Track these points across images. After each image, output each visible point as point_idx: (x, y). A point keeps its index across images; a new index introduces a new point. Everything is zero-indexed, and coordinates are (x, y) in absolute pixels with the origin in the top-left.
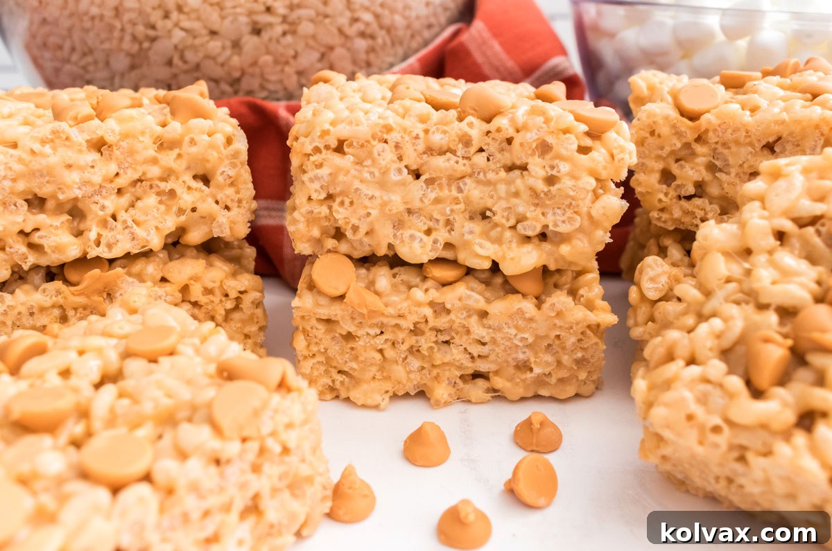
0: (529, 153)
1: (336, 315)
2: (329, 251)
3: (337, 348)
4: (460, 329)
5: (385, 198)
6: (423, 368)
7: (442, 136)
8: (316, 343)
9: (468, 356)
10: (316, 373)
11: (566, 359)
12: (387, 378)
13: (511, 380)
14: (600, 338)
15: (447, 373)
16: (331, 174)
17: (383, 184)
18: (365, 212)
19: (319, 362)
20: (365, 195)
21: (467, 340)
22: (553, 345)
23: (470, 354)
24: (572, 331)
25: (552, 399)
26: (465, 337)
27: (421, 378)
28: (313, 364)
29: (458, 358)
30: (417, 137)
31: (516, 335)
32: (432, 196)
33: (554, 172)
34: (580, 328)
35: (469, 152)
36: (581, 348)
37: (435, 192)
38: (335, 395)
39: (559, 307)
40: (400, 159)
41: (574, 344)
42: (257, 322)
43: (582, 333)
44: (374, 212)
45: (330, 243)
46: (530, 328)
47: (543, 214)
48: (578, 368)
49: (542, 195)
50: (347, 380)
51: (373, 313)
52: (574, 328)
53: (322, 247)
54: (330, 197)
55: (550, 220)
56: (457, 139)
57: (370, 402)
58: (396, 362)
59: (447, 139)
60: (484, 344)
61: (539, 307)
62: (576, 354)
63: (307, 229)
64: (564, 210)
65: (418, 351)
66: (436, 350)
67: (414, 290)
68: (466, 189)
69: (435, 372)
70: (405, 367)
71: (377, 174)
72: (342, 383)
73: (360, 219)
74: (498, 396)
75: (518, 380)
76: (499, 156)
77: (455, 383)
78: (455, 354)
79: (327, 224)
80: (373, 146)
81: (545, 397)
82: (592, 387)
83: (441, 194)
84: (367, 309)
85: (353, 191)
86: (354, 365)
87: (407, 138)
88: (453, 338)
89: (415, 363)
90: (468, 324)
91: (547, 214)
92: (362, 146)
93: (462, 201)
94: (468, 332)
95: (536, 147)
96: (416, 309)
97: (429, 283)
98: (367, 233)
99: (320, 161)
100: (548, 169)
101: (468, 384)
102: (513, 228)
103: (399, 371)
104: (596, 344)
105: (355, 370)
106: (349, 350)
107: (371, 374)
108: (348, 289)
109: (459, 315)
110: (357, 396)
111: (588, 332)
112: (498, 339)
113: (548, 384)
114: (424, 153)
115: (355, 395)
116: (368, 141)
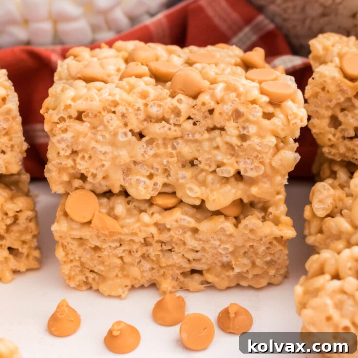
0: (227, 118)
1: (86, 235)
2: (77, 189)
3: (88, 256)
4: (178, 242)
5: (116, 153)
6: (153, 269)
7: (158, 109)
8: (73, 253)
9: (185, 260)
10: (73, 273)
11: (258, 262)
12: (127, 276)
13: (218, 276)
14: (284, 246)
15: (171, 272)
16: (73, 137)
17: (114, 144)
18: (100, 164)
19: (75, 266)
20: (100, 152)
21: (184, 249)
22: (249, 252)
23: (187, 258)
24: (262, 242)
25: (250, 287)
26: (182, 248)
27: (152, 276)
28: (71, 267)
29: (177, 262)
30: (139, 109)
31: (220, 245)
32: (151, 153)
33: (245, 132)
34: (268, 239)
35: (179, 120)
36: (269, 253)
37: (154, 149)
38: (89, 287)
39: (251, 226)
40: (126, 125)
41: (264, 251)
42: (31, 232)
43: (270, 243)
44: (107, 164)
45: (77, 183)
46: (230, 241)
47: (237, 162)
48: (269, 267)
49: (236, 148)
50: (97, 277)
51: (112, 234)
52: (264, 240)
53: (71, 186)
54: (74, 152)
55: (241, 167)
56: (170, 111)
57: (113, 293)
58: (133, 265)
59: (161, 111)
60: (197, 252)
61: (236, 226)
62: (266, 257)
63: (59, 176)
64: (252, 160)
65: (148, 256)
66: (161, 256)
67: (143, 214)
68: (179, 147)
69: (162, 272)
70: (140, 268)
71: (108, 136)
72: (94, 279)
73: (97, 169)
74: (210, 286)
75: (224, 276)
76: (203, 122)
77: (177, 278)
78: (176, 258)
79: (73, 171)
80: (104, 116)
81: (243, 286)
82: (280, 278)
83: (158, 151)
84: (108, 230)
85: (90, 149)
86: (102, 268)
87: (130, 110)
88: (173, 248)
89: (147, 265)
90: (184, 238)
91: (240, 162)
92: (96, 116)
93: (175, 155)
94: (184, 244)
95: (232, 115)
96: (145, 228)
97: (155, 209)
98: (104, 178)
99: (65, 127)
100: (241, 129)
101: (187, 277)
102: (214, 172)
103: (135, 271)
104: (281, 250)
105: (102, 271)
106: (97, 258)
107: (114, 274)
108: (93, 216)
109: (177, 232)
110: (104, 289)
111: (275, 242)
112: (207, 248)
113: (247, 278)
114: (145, 120)
115: (102, 288)
116: (100, 112)
